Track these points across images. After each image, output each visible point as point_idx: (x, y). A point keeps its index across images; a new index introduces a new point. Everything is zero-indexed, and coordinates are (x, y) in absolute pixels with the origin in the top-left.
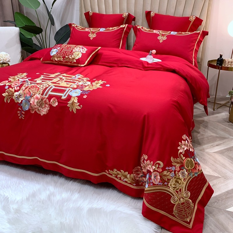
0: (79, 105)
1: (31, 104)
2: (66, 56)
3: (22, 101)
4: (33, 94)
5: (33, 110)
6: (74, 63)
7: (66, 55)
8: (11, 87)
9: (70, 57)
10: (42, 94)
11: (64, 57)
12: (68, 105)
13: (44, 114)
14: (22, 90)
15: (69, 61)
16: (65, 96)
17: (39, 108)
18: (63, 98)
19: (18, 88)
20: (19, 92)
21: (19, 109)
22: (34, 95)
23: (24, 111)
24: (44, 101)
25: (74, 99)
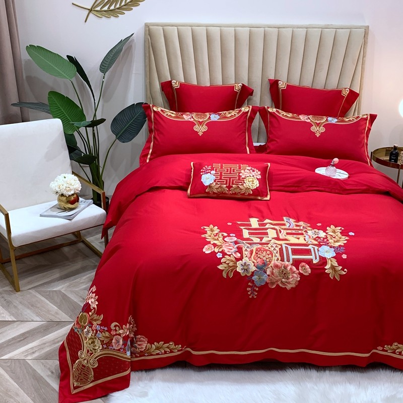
0: (342, 269)
1: (269, 275)
2: (233, 186)
3: (253, 273)
4: (268, 260)
5: (273, 283)
6: (249, 194)
7: (233, 184)
8: (226, 254)
9: (240, 186)
10: (282, 260)
11: (229, 187)
12: (326, 271)
13: (292, 288)
14: (246, 256)
15: (240, 193)
16: (316, 258)
17: (283, 280)
18: (315, 262)
19: (239, 255)
20: (243, 260)
21: (249, 284)
22: (270, 262)
23: (257, 287)
24: (289, 269)
25: (331, 261)
